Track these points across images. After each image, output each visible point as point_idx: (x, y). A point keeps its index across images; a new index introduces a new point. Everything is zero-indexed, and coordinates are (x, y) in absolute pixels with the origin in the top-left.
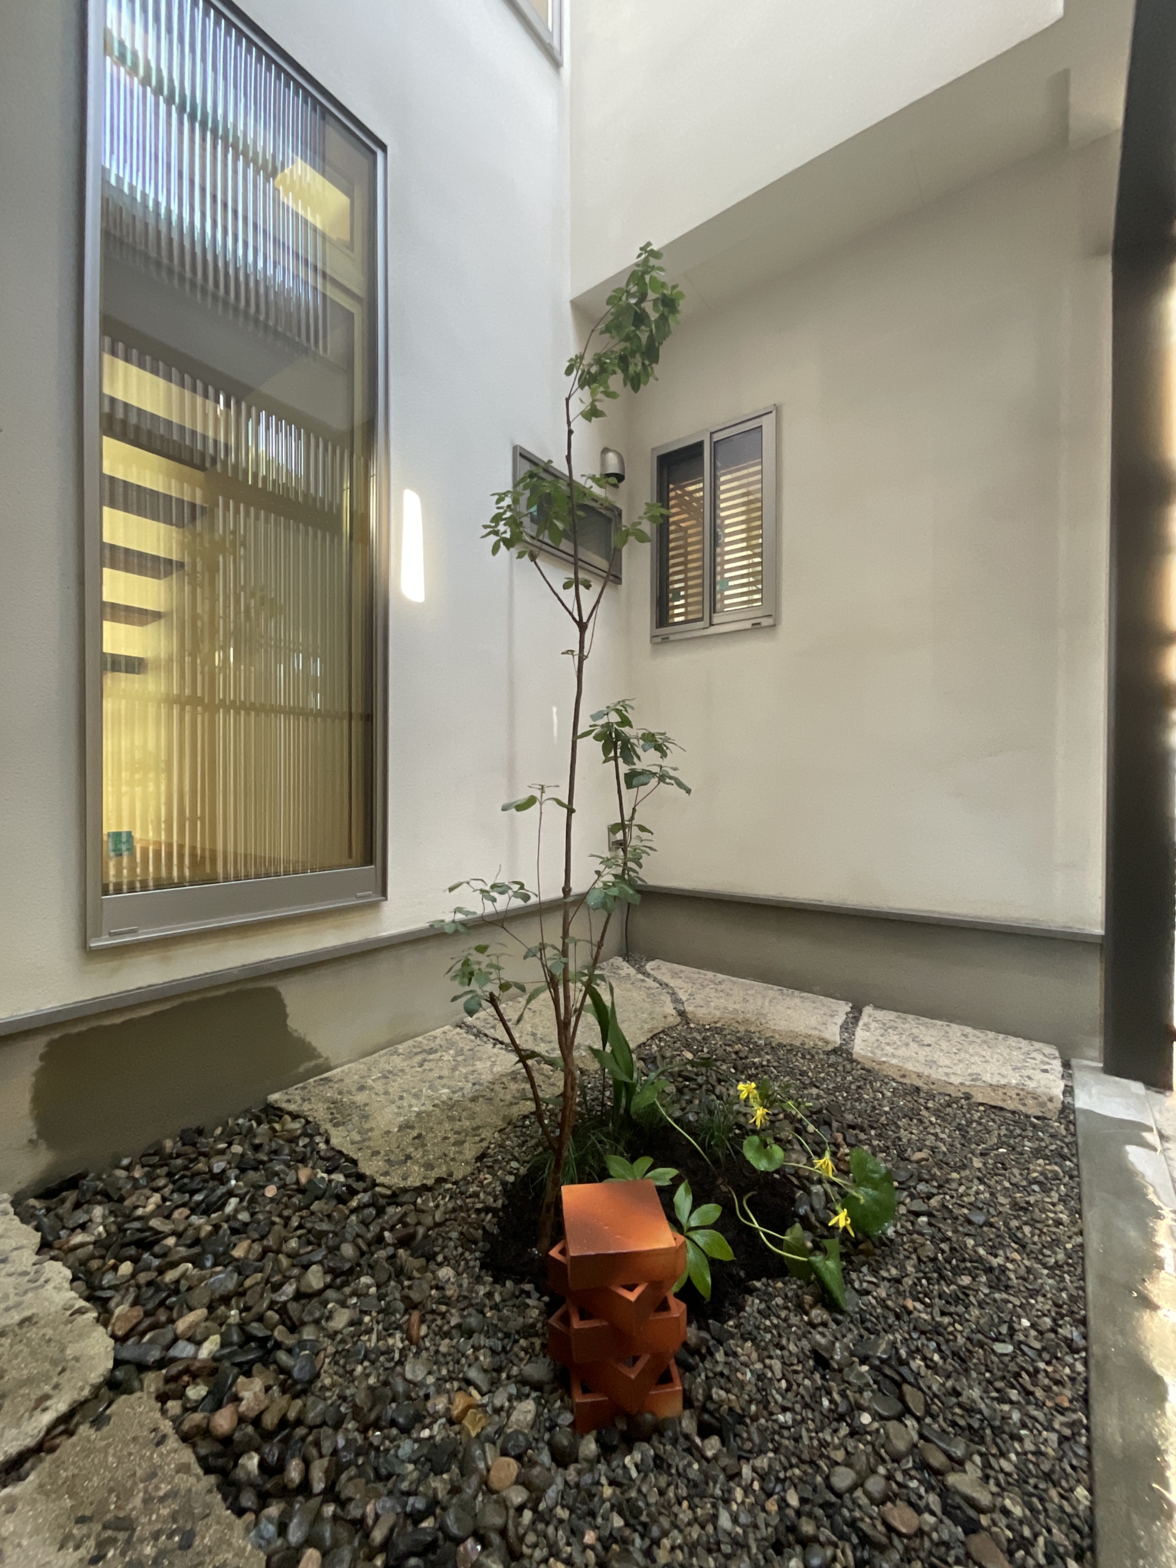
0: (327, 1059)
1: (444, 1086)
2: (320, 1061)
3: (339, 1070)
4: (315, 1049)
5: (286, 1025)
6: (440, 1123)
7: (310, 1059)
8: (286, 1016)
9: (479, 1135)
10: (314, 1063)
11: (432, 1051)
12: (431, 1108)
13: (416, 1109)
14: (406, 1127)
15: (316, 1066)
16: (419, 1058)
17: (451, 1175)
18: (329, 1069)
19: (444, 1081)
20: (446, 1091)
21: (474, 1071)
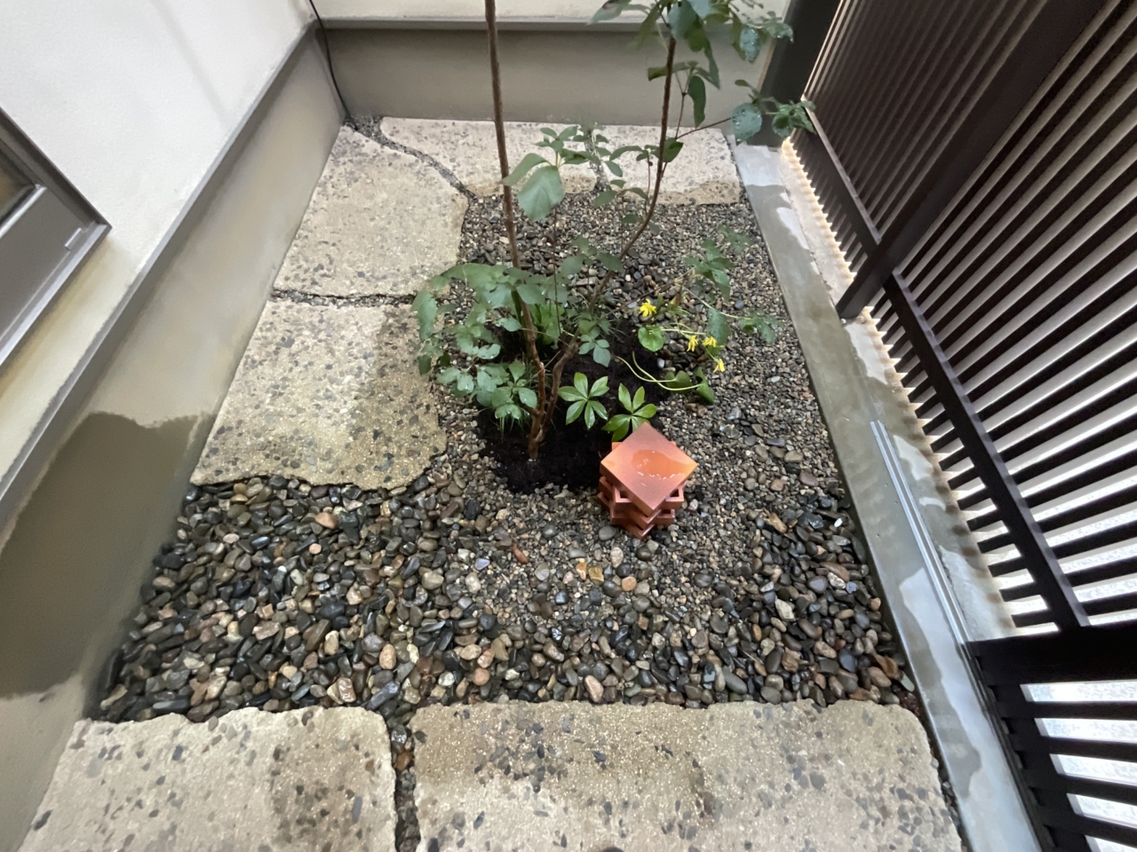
0: (203, 413)
1: (342, 374)
2: (200, 420)
3: (222, 412)
4: (186, 418)
5: (142, 429)
6: (379, 412)
7: (190, 427)
8: (133, 423)
9: (421, 405)
10: (195, 427)
11: (287, 342)
12: (356, 402)
13: (344, 411)
14: (356, 432)
15: (202, 425)
16: (284, 356)
17: (436, 450)
18: (213, 419)
19: (337, 369)
20: (348, 378)
21: (350, 344)
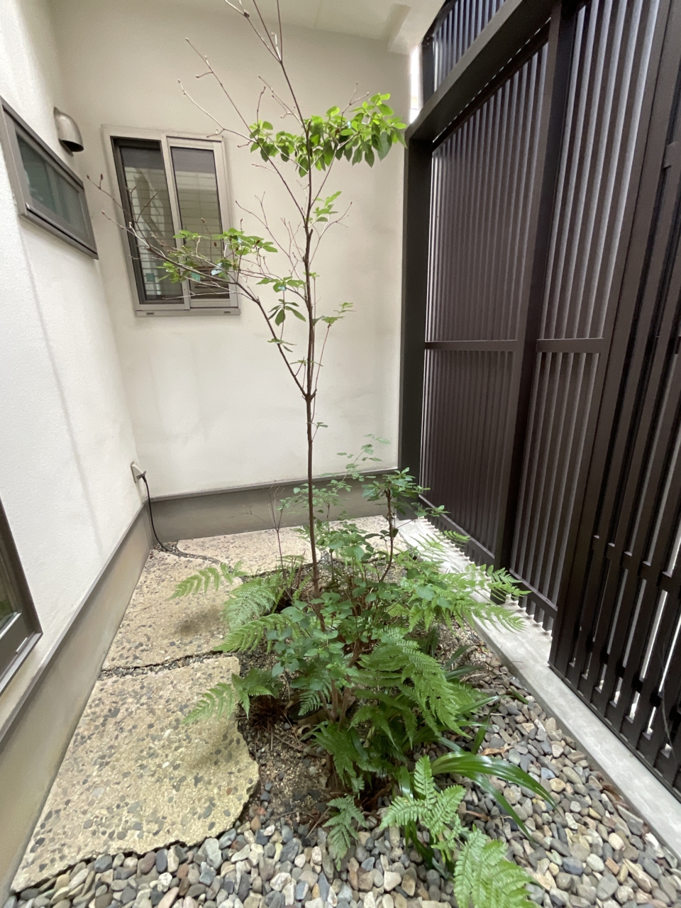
1: (162, 730)
9: (232, 740)
11: (114, 713)
14: (178, 782)
16: (110, 726)
19: (157, 726)
20: (168, 732)
21: (167, 701)
